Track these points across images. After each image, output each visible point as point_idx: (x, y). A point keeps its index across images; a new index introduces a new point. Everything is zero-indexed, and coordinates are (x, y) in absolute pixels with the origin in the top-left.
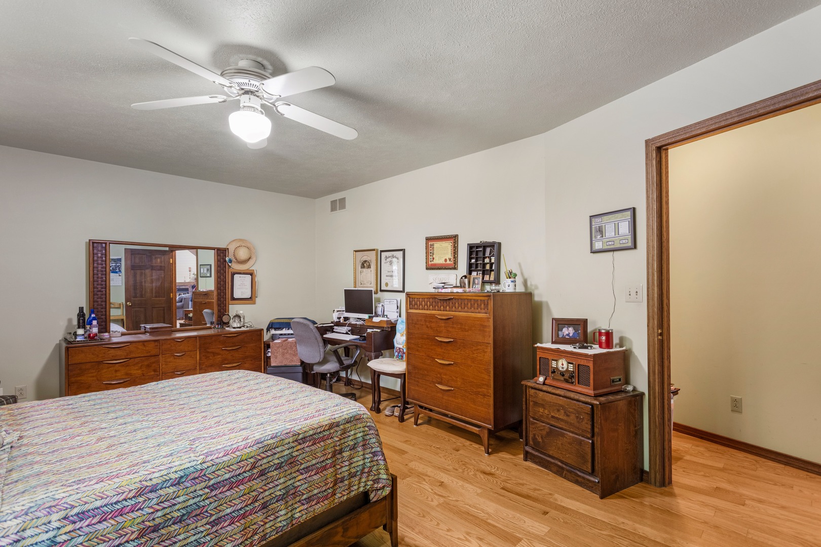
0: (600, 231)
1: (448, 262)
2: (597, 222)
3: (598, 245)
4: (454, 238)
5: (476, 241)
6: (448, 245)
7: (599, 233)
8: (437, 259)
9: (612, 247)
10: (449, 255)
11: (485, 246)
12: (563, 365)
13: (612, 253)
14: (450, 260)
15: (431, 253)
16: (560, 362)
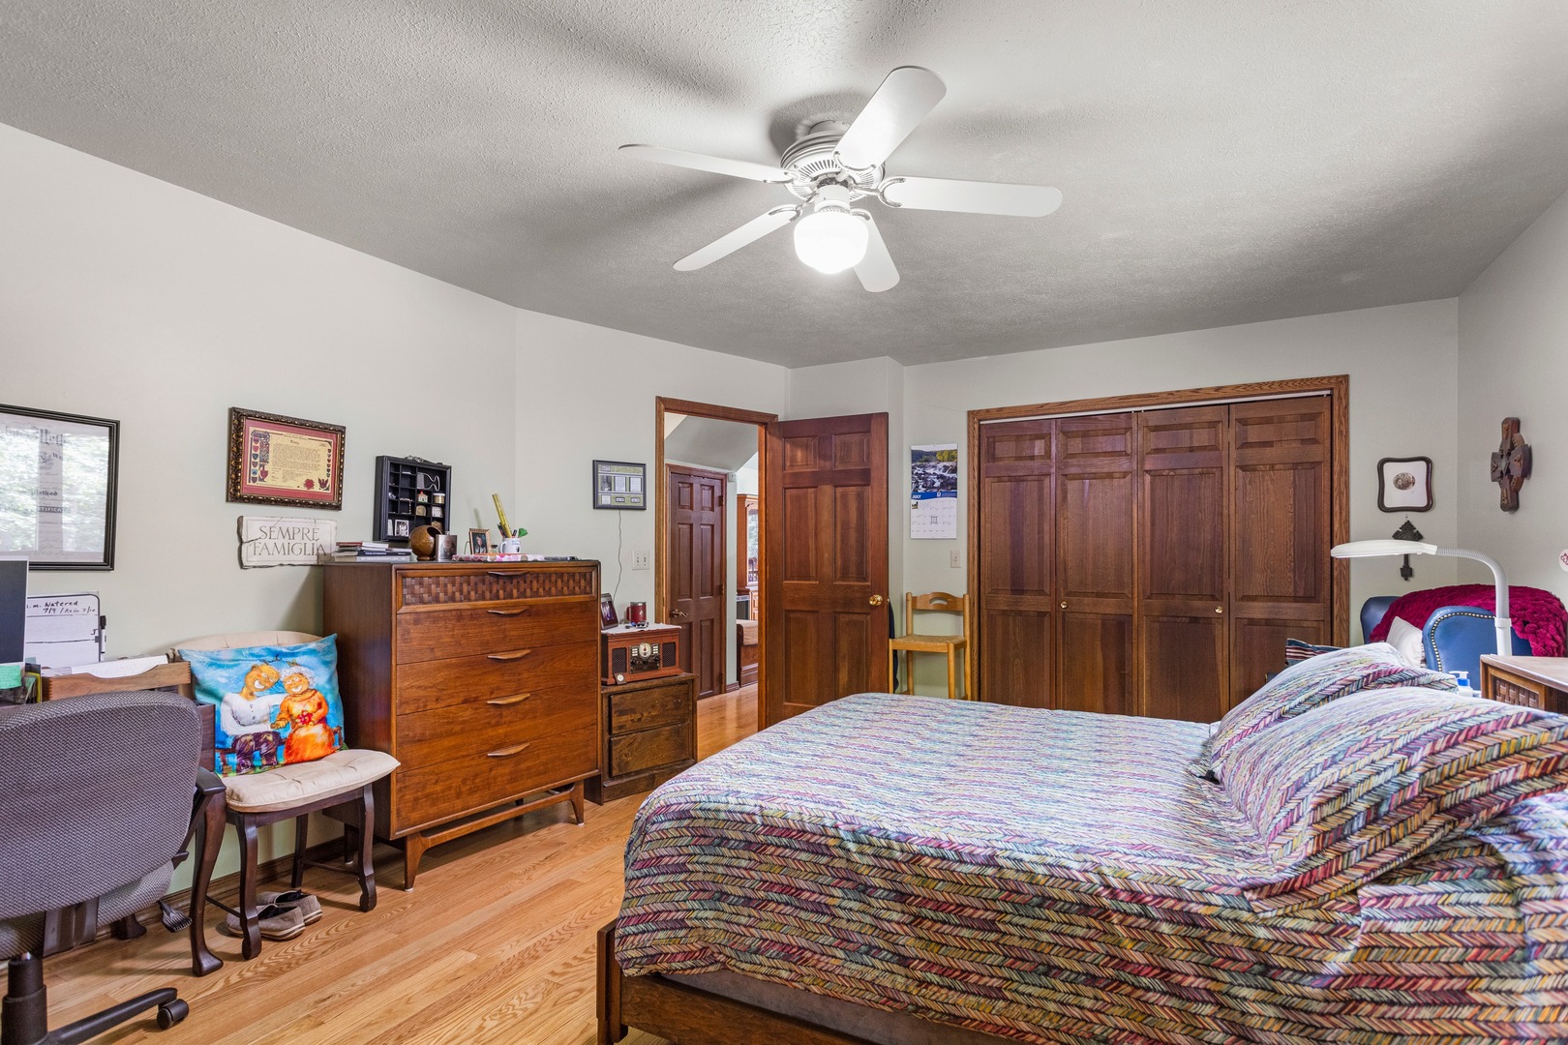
0: (609, 482)
1: (317, 488)
2: (603, 470)
3: (605, 500)
4: (335, 433)
5: (400, 453)
6: (319, 449)
7: (606, 485)
8: (279, 474)
9: (623, 504)
10: (321, 472)
11: (415, 466)
12: (645, 650)
13: (618, 511)
14: (323, 484)
15: (255, 456)
16: (642, 647)
